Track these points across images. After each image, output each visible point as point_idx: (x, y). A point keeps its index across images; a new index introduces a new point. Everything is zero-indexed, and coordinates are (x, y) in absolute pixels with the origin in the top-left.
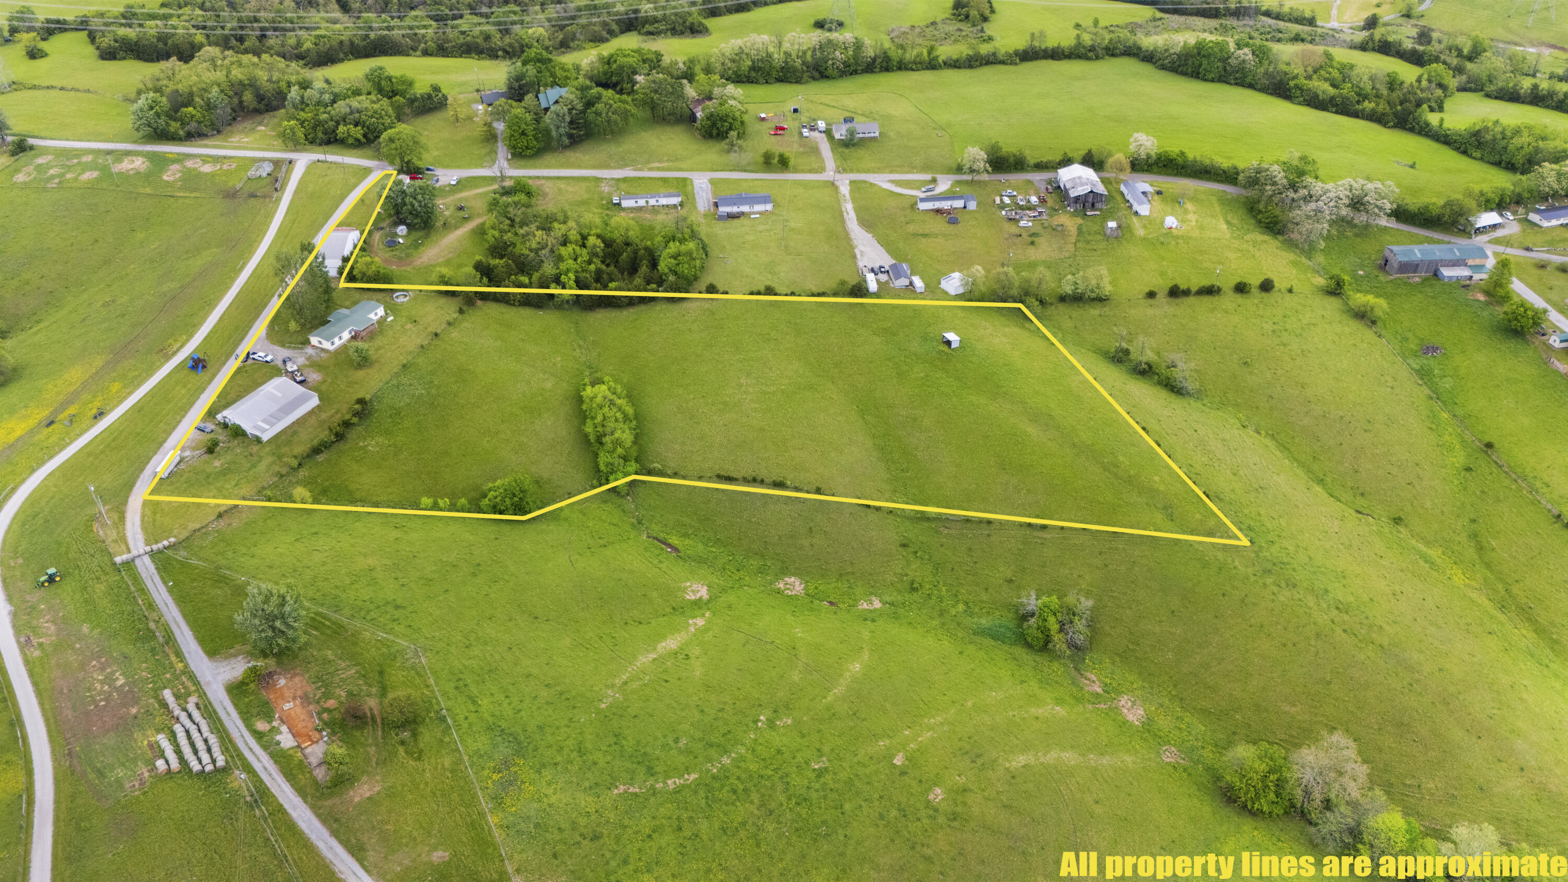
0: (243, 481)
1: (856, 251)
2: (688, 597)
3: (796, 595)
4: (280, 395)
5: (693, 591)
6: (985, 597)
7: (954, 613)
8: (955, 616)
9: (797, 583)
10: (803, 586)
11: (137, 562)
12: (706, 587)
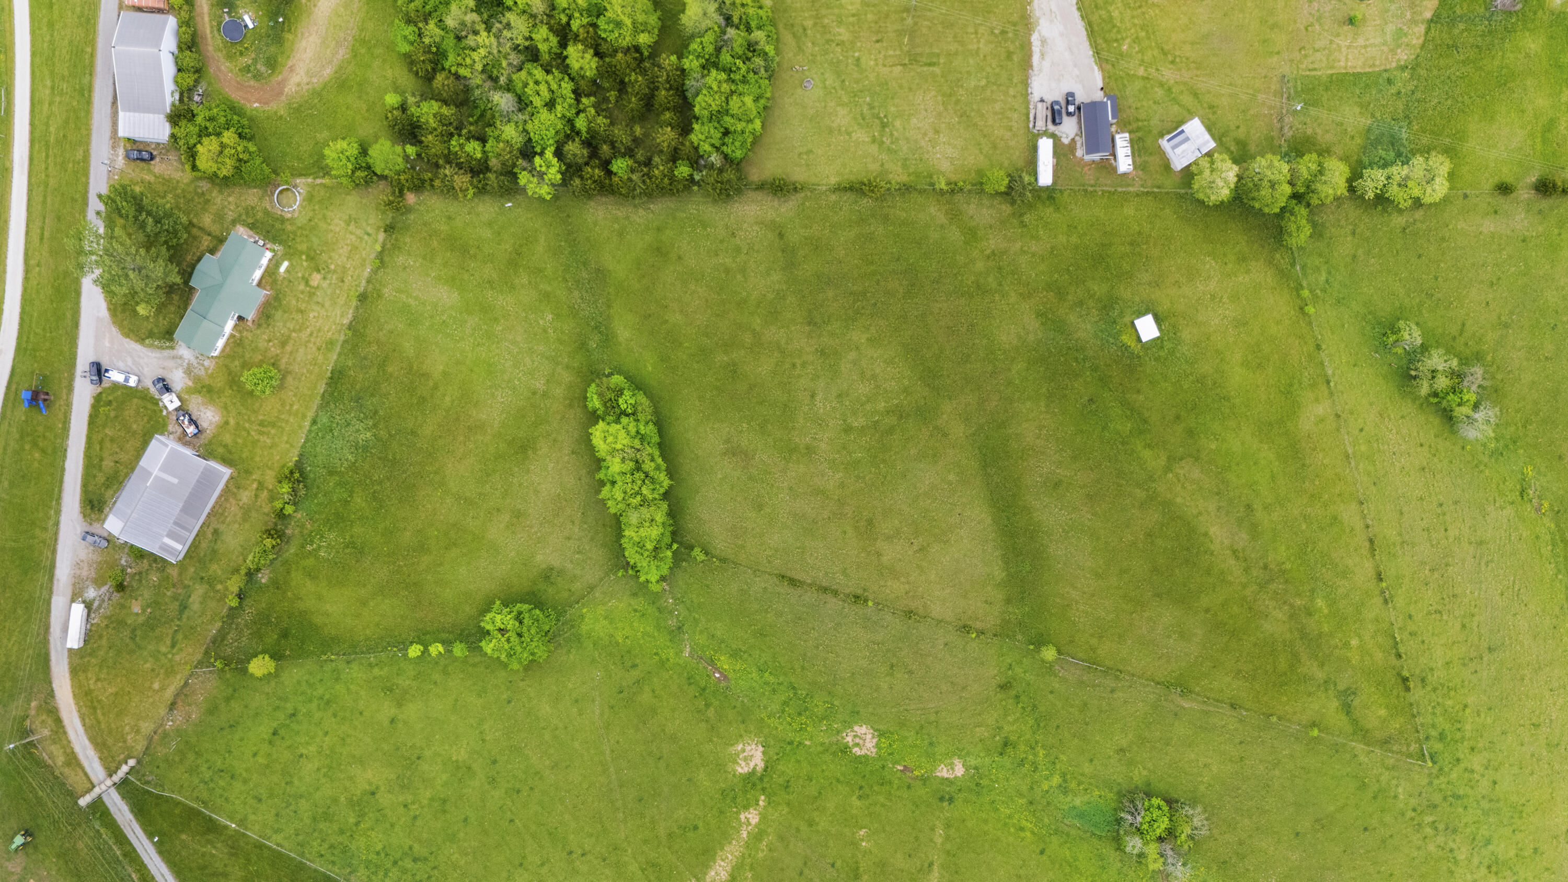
0: (180, 637)
1: (1035, 38)
2: (740, 770)
3: (866, 756)
4: (175, 481)
5: (745, 759)
6: (1087, 769)
7: (1046, 788)
8: (1047, 792)
9: (869, 736)
10: (875, 741)
11: (105, 798)
12: (761, 749)
